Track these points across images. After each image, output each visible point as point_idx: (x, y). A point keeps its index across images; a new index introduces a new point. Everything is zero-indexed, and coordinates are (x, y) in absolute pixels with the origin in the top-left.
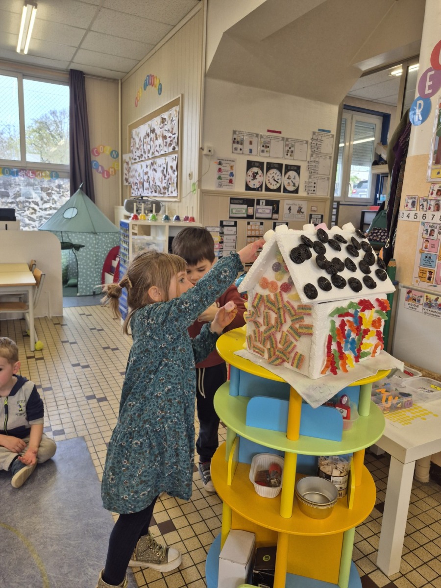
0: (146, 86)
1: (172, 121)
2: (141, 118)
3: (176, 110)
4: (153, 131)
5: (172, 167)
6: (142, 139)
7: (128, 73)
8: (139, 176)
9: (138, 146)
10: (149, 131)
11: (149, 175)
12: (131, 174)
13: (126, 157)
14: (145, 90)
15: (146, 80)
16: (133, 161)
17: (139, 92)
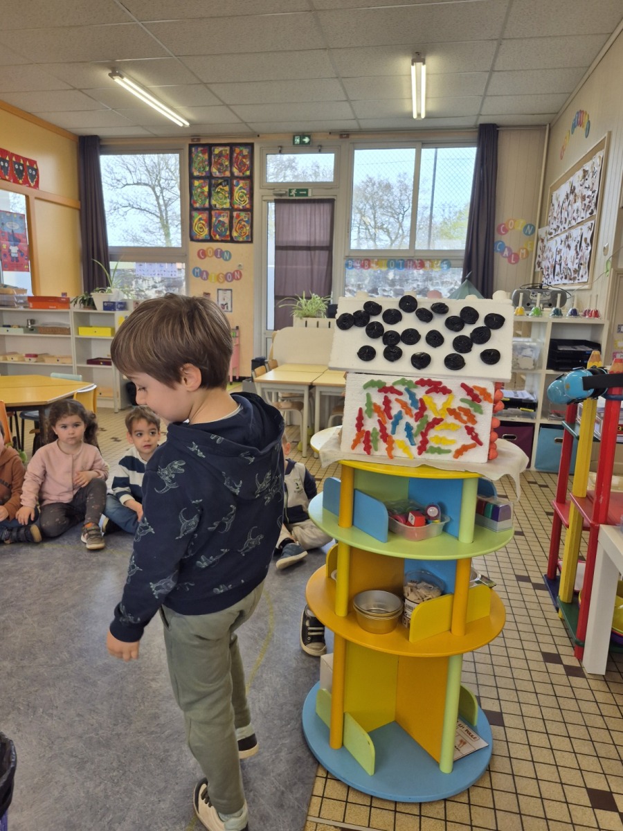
0: (574, 126)
1: (594, 173)
2: (563, 174)
3: (600, 157)
4: (573, 190)
5: (586, 239)
6: (561, 205)
7: (557, 113)
8: (552, 257)
9: (555, 215)
10: (569, 192)
11: (562, 254)
12: (545, 255)
13: (542, 232)
14: (572, 133)
15: (575, 120)
16: (549, 237)
17: (566, 138)
